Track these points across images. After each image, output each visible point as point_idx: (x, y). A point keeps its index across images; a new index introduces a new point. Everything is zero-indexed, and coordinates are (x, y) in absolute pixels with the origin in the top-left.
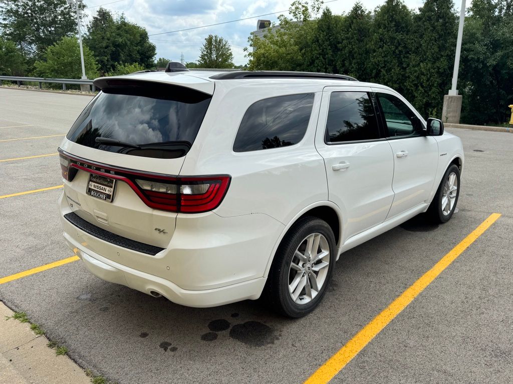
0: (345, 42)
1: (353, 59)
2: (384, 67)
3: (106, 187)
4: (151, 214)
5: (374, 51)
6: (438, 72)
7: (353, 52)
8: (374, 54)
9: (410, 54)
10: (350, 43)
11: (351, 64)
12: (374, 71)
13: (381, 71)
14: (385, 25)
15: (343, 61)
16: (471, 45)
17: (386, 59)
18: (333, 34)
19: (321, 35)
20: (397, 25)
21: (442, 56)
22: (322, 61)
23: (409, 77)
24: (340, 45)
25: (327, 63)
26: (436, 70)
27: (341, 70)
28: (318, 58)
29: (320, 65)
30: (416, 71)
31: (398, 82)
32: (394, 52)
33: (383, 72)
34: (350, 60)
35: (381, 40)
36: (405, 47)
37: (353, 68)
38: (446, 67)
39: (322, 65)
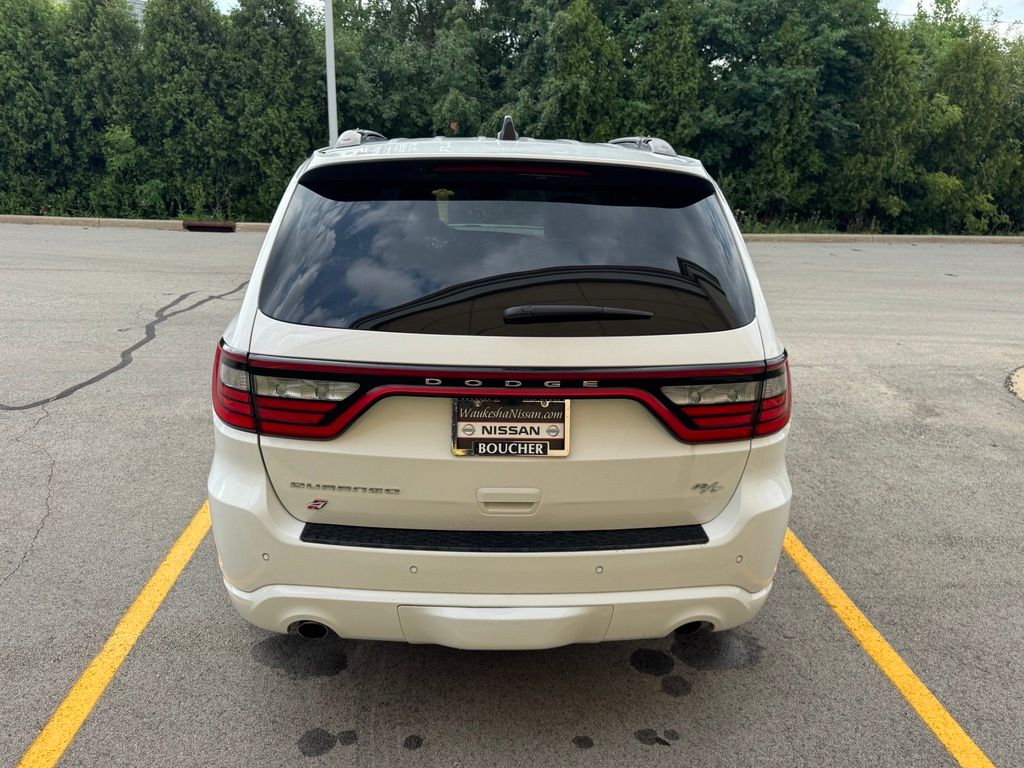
0: (84, 54)
1: (111, 93)
2: (191, 114)
3: (535, 425)
4: (690, 457)
5: (163, 80)
6: (301, 128)
7: (110, 78)
8: (165, 86)
9: (239, 90)
10: (97, 58)
11: (108, 105)
12: (170, 122)
13: (185, 123)
14: (175, 25)
15: (89, 96)
16: (350, 79)
17: (192, 97)
18: (49, 35)
19: (20, 34)
20: (201, 27)
21: (302, 97)
22: (33, 95)
23: (246, 136)
24: (73, 60)
25: (47, 99)
26: (298, 123)
27: (87, 117)
28: (21, 88)
29: (31, 104)
30: (259, 125)
31: (224, 146)
32: (206, 84)
33: (190, 125)
34: (103, 95)
35: (173, 57)
36: (225, 75)
37: (116, 113)
38: (315, 119)
39: (36, 104)
